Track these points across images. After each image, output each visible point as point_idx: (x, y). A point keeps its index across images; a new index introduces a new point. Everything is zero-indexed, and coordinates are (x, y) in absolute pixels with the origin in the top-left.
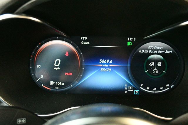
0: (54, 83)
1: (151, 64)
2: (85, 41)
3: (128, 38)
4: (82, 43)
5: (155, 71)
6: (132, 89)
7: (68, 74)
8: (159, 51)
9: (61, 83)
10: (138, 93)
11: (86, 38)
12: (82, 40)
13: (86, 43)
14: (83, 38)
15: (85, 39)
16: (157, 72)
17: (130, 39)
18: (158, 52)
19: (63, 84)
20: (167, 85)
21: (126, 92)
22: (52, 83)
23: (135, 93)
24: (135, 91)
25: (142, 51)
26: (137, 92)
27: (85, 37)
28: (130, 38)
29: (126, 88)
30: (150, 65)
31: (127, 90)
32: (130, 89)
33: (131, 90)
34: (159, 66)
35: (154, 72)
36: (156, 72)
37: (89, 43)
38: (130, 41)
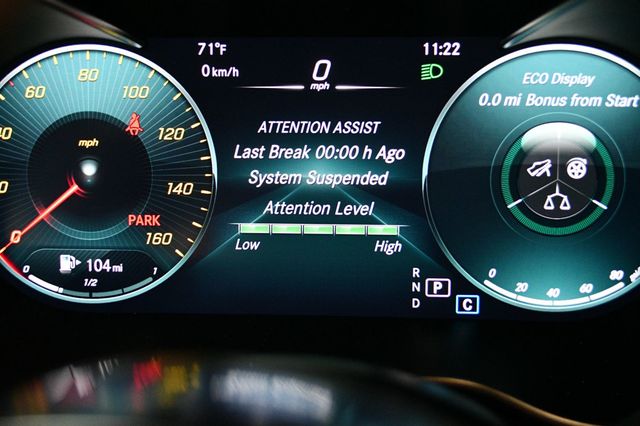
0: (78, 262)
1: (537, 167)
2: (217, 61)
3: (426, 45)
4: (206, 71)
5: (557, 201)
6: (444, 291)
7: (140, 221)
8: (573, 98)
9: (108, 261)
10: (474, 309)
11: (222, 48)
12: (207, 58)
13: (223, 72)
14: (207, 48)
15: (217, 50)
16: (568, 208)
17: (431, 49)
18: (569, 101)
19: (119, 268)
20: (616, 275)
21: (416, 303)
22: (67, 264)
23: (461, 309)
24: (461, 300)
25: (490, 101)
26: (468, 305)
27: (217, 45)
28: (435, 45)
29: (417, 287)
30: (532, 174)
31: (420, 295)
32: (436, 289)
33: (439, 292)
34: (576, 177)
35: (552, 207)
36: (562, 207)
37: (235, 72)
38: (432, 59)
